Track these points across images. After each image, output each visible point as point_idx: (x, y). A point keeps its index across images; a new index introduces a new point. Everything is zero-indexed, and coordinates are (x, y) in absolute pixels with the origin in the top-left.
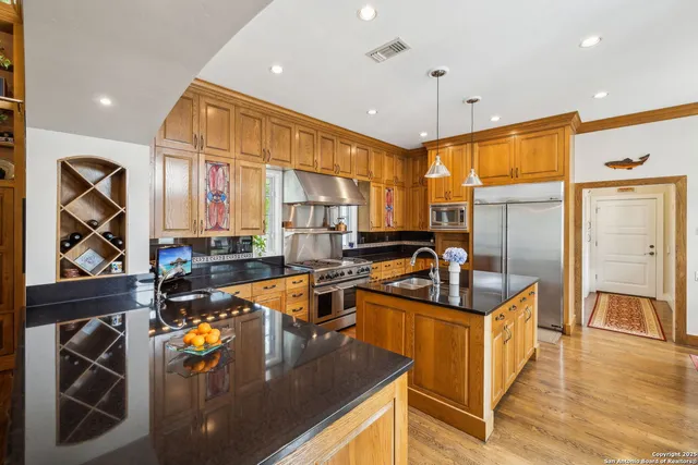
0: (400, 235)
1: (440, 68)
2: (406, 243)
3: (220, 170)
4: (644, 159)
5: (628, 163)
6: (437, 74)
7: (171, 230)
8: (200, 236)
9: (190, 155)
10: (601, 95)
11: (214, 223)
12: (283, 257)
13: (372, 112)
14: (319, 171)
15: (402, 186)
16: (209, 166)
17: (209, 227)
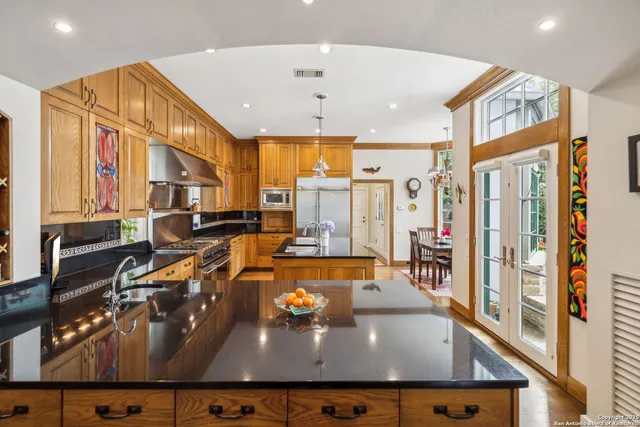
0: (225, 215)
1: (324, 94)
2: (229, 222)
3: (109, 136)
4: (379, 169)
5: (371, 170)
6: (320, 97)
7: (58, 212)
8: (92, 220)
9: (80, 112)
10: (373, 131)
11: (104, 203)
12: (147, 242)
13: (247, 106)
14: (186, 150)
15: (233, 172)
16: (99, 130)
17: (99, 209)
